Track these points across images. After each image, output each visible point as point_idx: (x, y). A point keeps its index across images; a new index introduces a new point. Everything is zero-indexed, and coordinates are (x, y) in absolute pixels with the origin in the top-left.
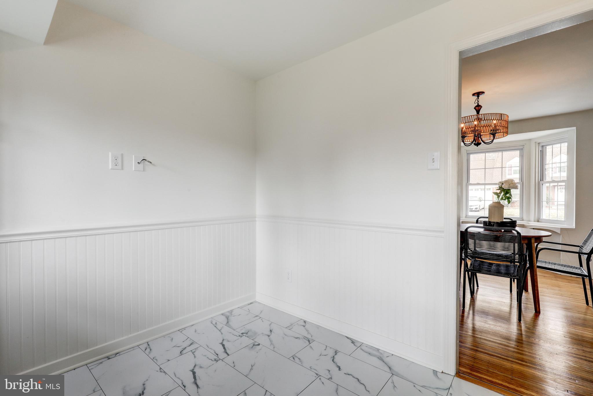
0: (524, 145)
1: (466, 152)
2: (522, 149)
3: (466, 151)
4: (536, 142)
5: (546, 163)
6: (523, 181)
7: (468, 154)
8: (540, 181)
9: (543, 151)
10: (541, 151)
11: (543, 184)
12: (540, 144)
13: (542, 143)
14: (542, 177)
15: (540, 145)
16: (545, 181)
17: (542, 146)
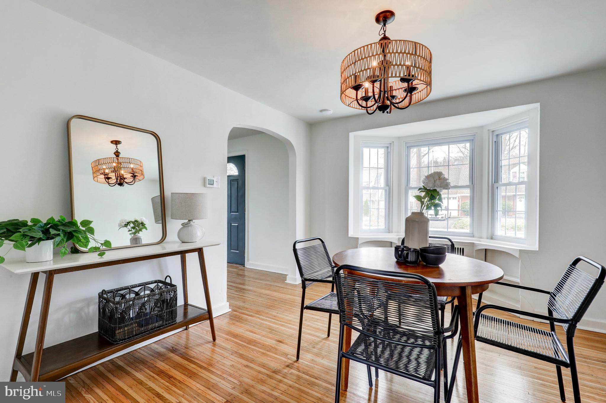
0: (475, 135)
1: (406, 145)
2: (473, 140)
3: (406, 143)
4: (489, 130)
5: (501, 159)
6: (473, 183)
7: (408, 147)
8: (495, 183)
9: (497, 142)
10: (495, 141)
11: (497, 187)
12: (494, 132)
13: (497, 130)
14: (497, 178)
15: (494, 134)
16: (500, 183)
17: (497, 135)
